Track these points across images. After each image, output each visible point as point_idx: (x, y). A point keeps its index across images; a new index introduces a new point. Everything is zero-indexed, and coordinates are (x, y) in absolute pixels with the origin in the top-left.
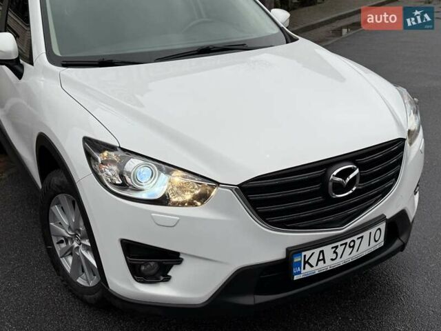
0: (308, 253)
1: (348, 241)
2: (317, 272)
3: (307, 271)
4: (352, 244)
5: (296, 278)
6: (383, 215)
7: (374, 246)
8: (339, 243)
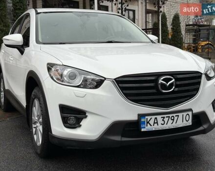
0: (149, 118)
1: (171, 115)
2: (154, 129)
4: (173, 118)
5: (143, 130)
7: (186, 123)
8: (165, 116)
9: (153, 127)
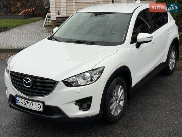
0: (19, 98)
1: (28, 101)
2: (21, 105)
3: (19, 103)
4: (30, 103)
6: (44, 102)
7: (37, 109)
8: (26, 100)
9: (20, 104)
